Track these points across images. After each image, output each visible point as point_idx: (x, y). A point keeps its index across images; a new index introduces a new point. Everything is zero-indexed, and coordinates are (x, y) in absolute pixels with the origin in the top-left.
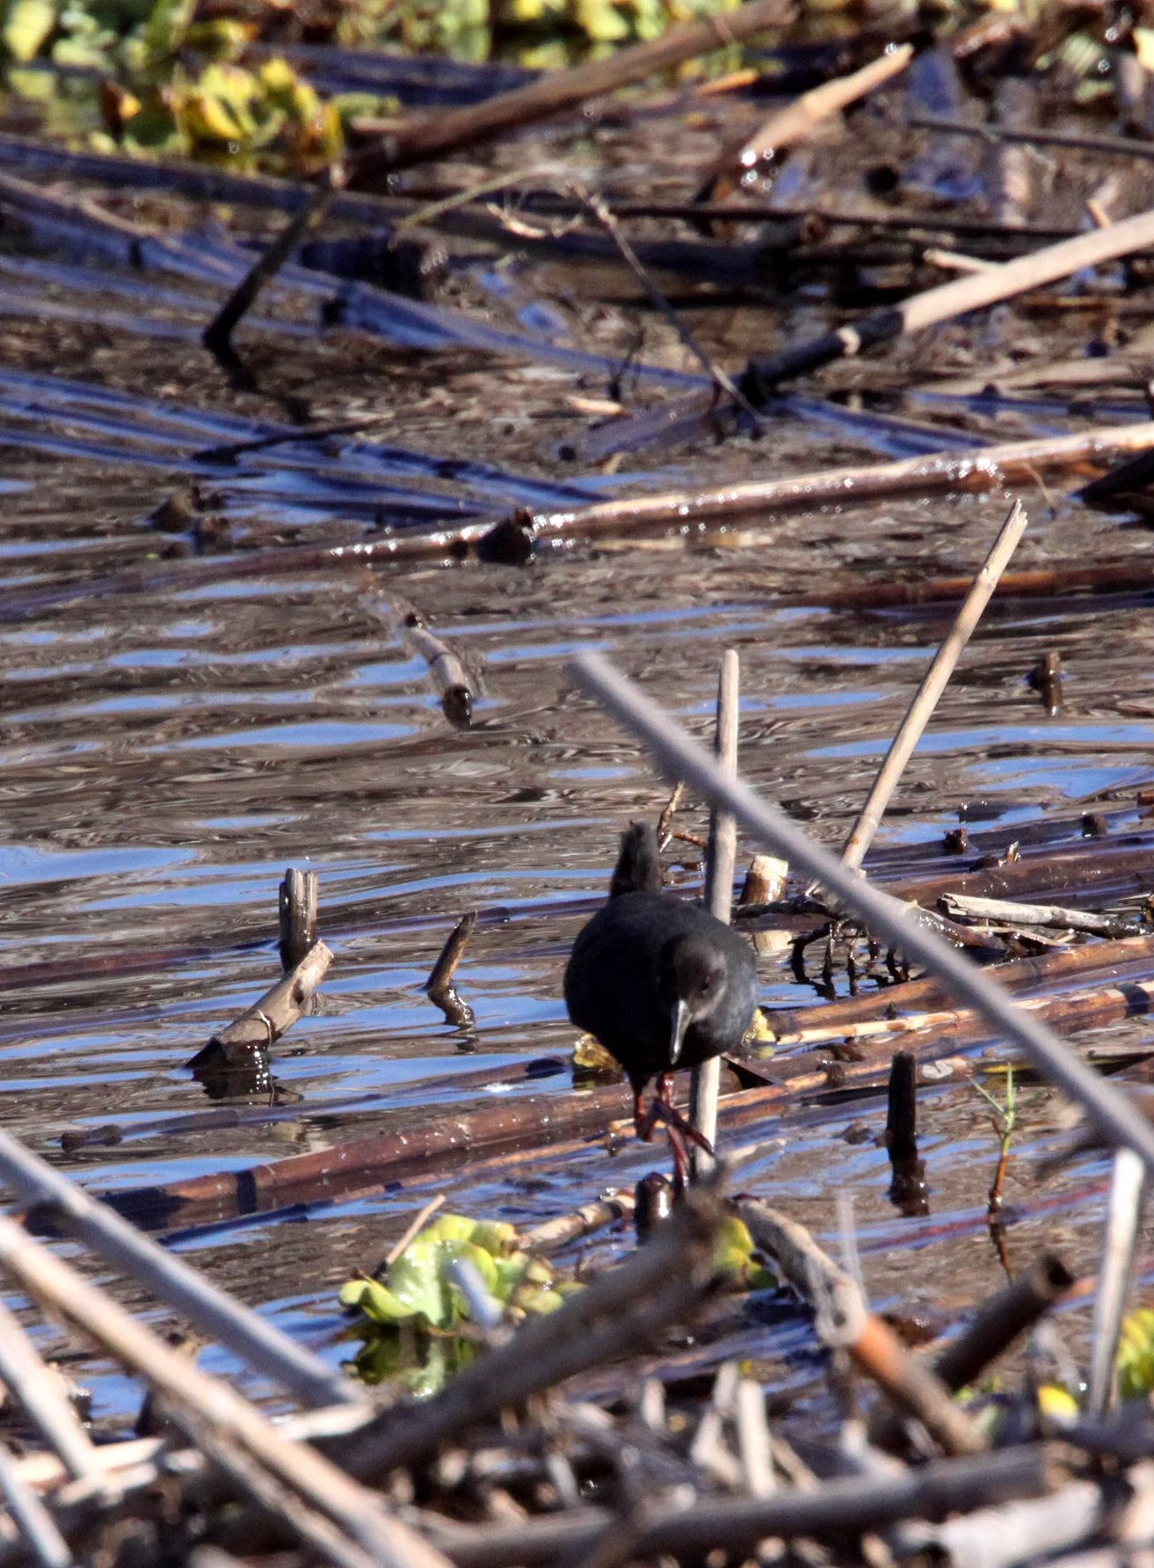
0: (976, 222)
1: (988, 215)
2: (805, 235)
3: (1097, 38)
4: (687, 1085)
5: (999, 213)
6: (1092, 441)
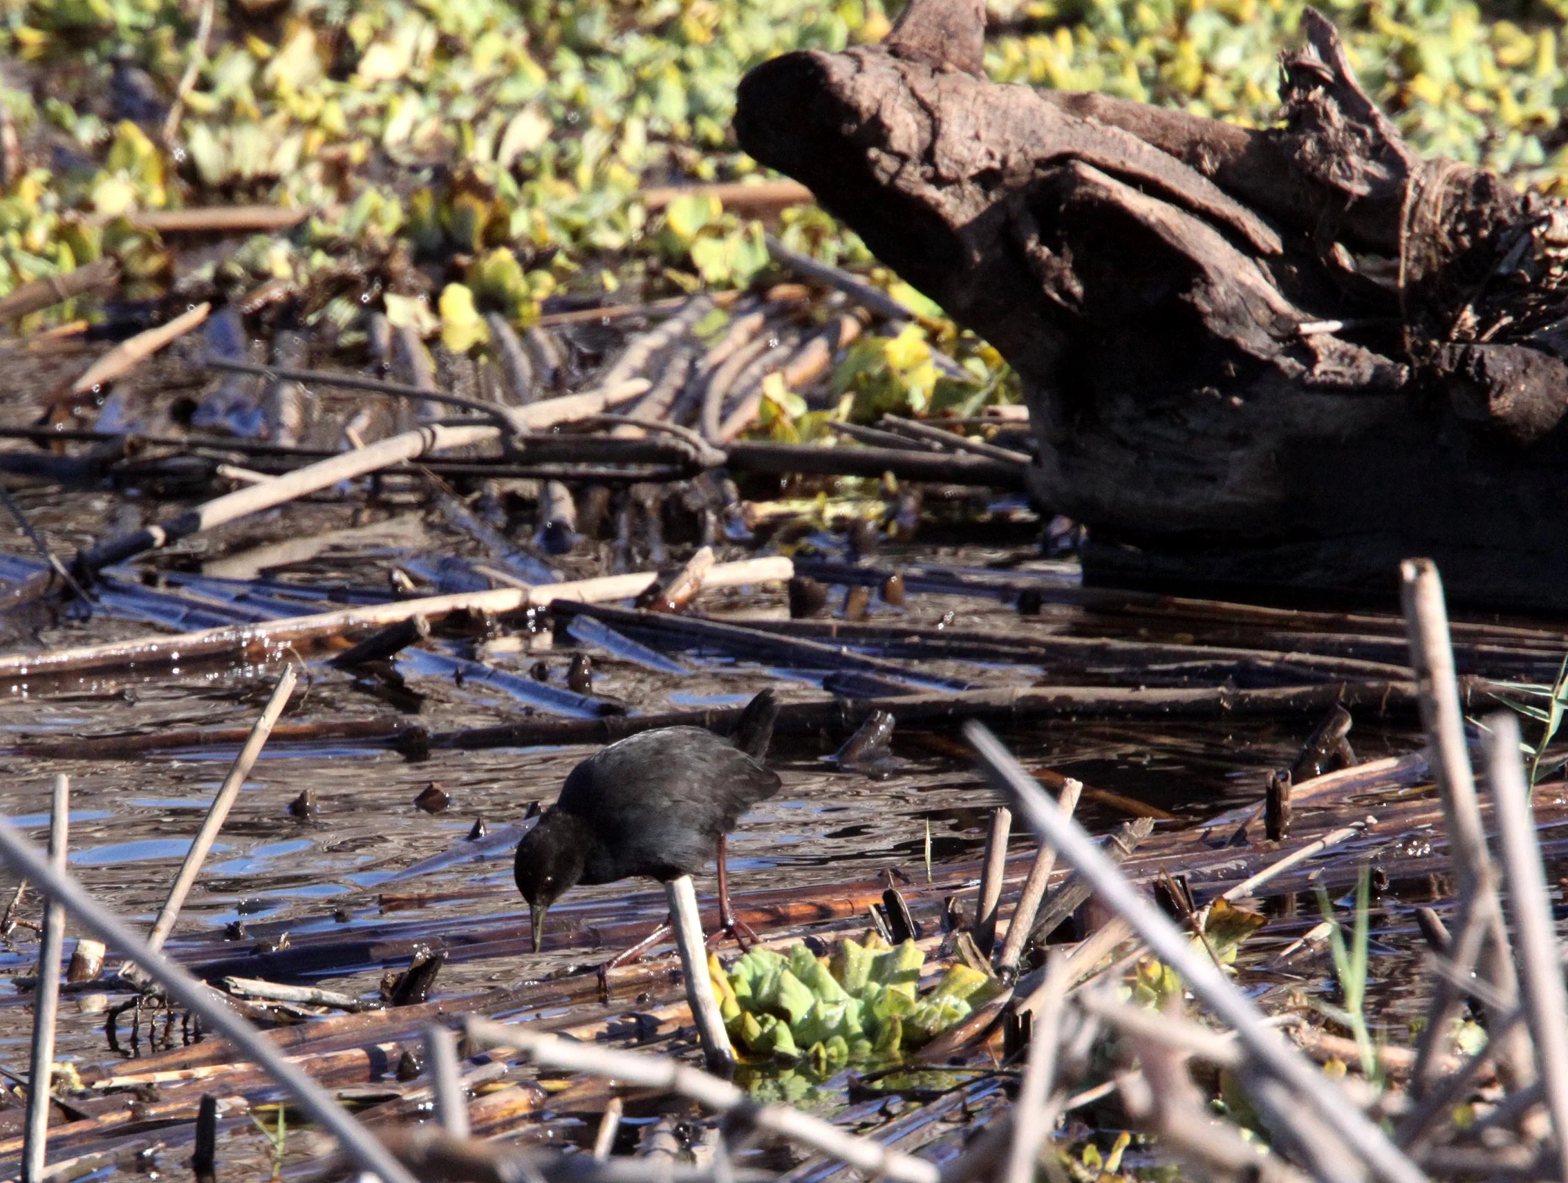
0: (256, 444)
1: (267, 439)
2: (126, 450)
3: (355, 300)
4: (22, 1119)
5: (278, 438)
6: (347, 618)
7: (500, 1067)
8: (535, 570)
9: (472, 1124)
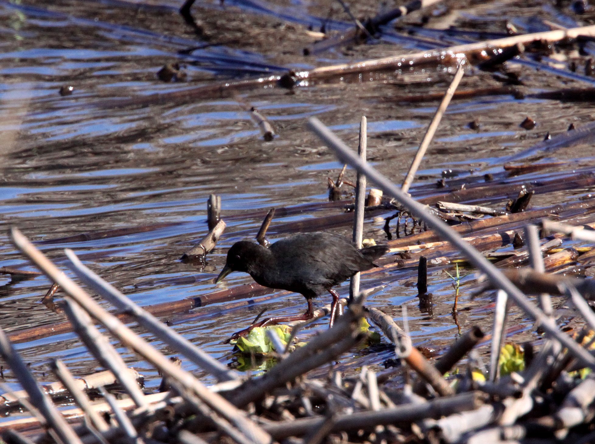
7: (558, 241)
8: (569, 22)
9: (546, 268)
